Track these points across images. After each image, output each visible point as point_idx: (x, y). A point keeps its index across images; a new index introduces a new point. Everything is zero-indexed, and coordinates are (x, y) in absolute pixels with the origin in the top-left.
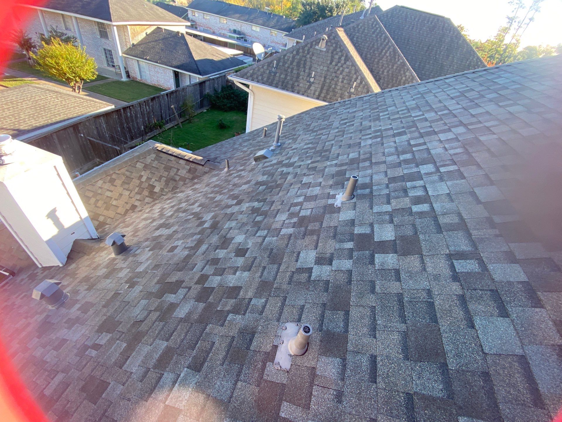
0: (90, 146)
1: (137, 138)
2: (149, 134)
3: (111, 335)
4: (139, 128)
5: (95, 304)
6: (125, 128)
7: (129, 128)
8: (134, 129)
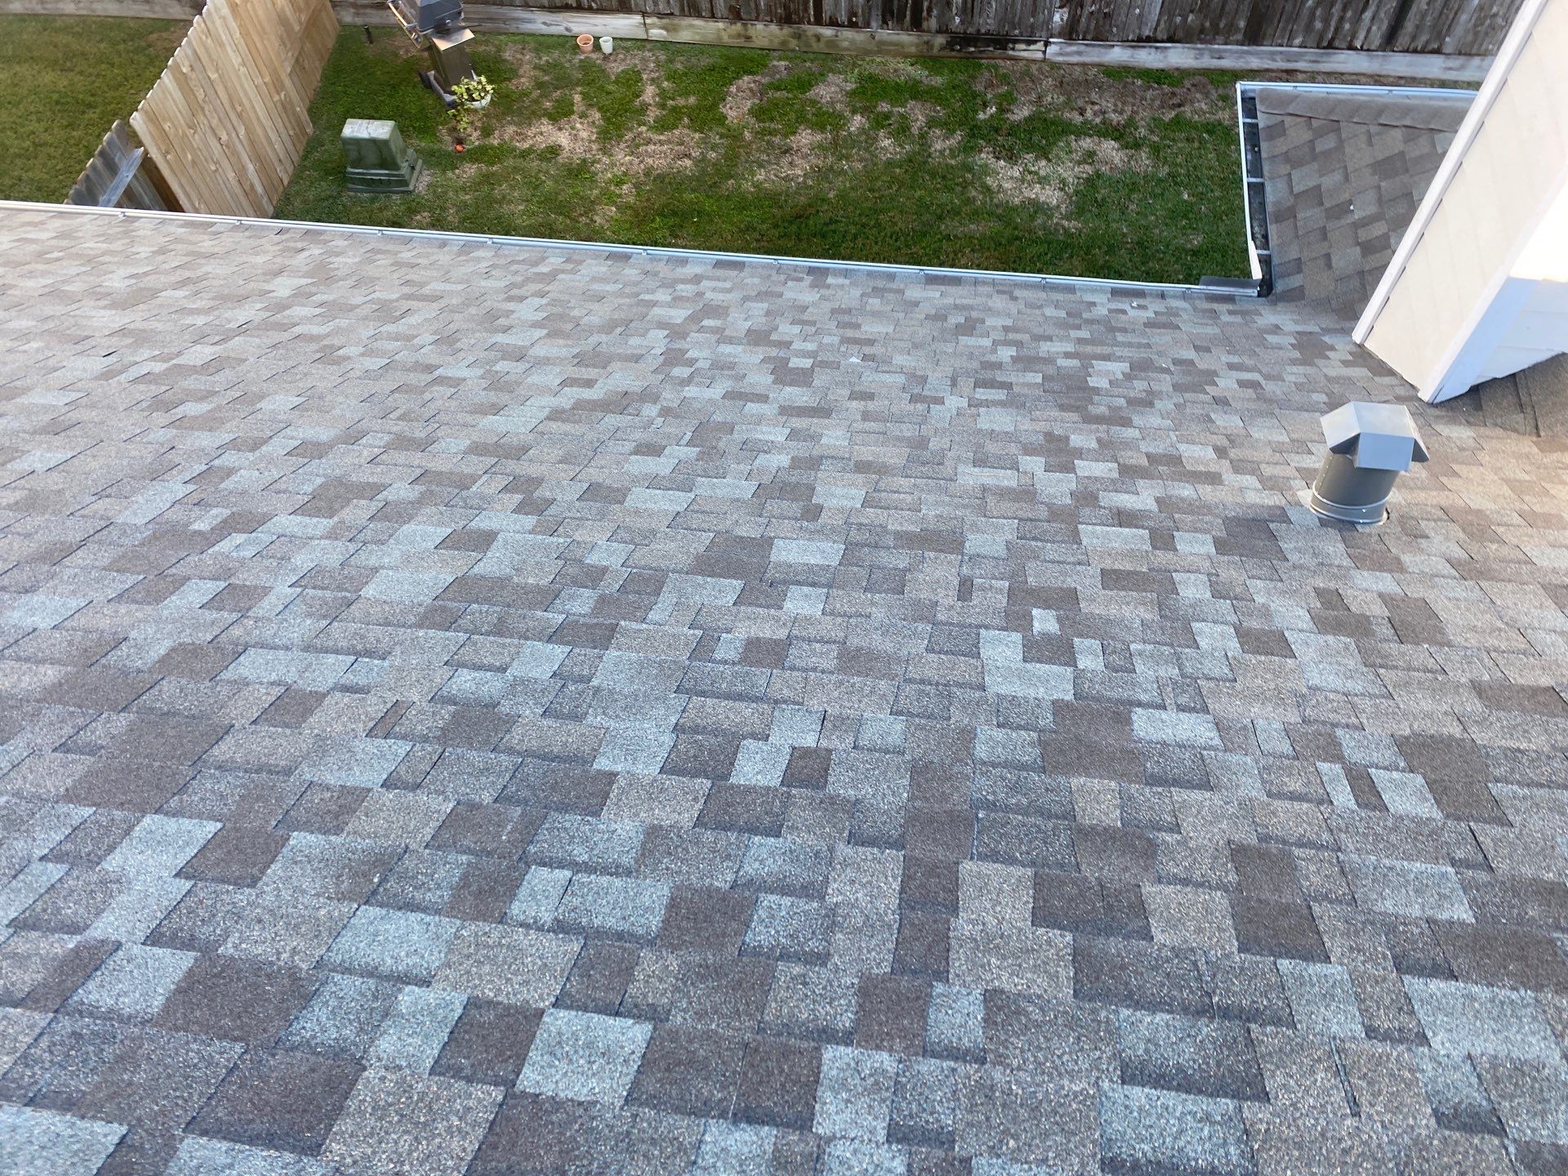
3: (1437, 815)
5: (1449, 644)
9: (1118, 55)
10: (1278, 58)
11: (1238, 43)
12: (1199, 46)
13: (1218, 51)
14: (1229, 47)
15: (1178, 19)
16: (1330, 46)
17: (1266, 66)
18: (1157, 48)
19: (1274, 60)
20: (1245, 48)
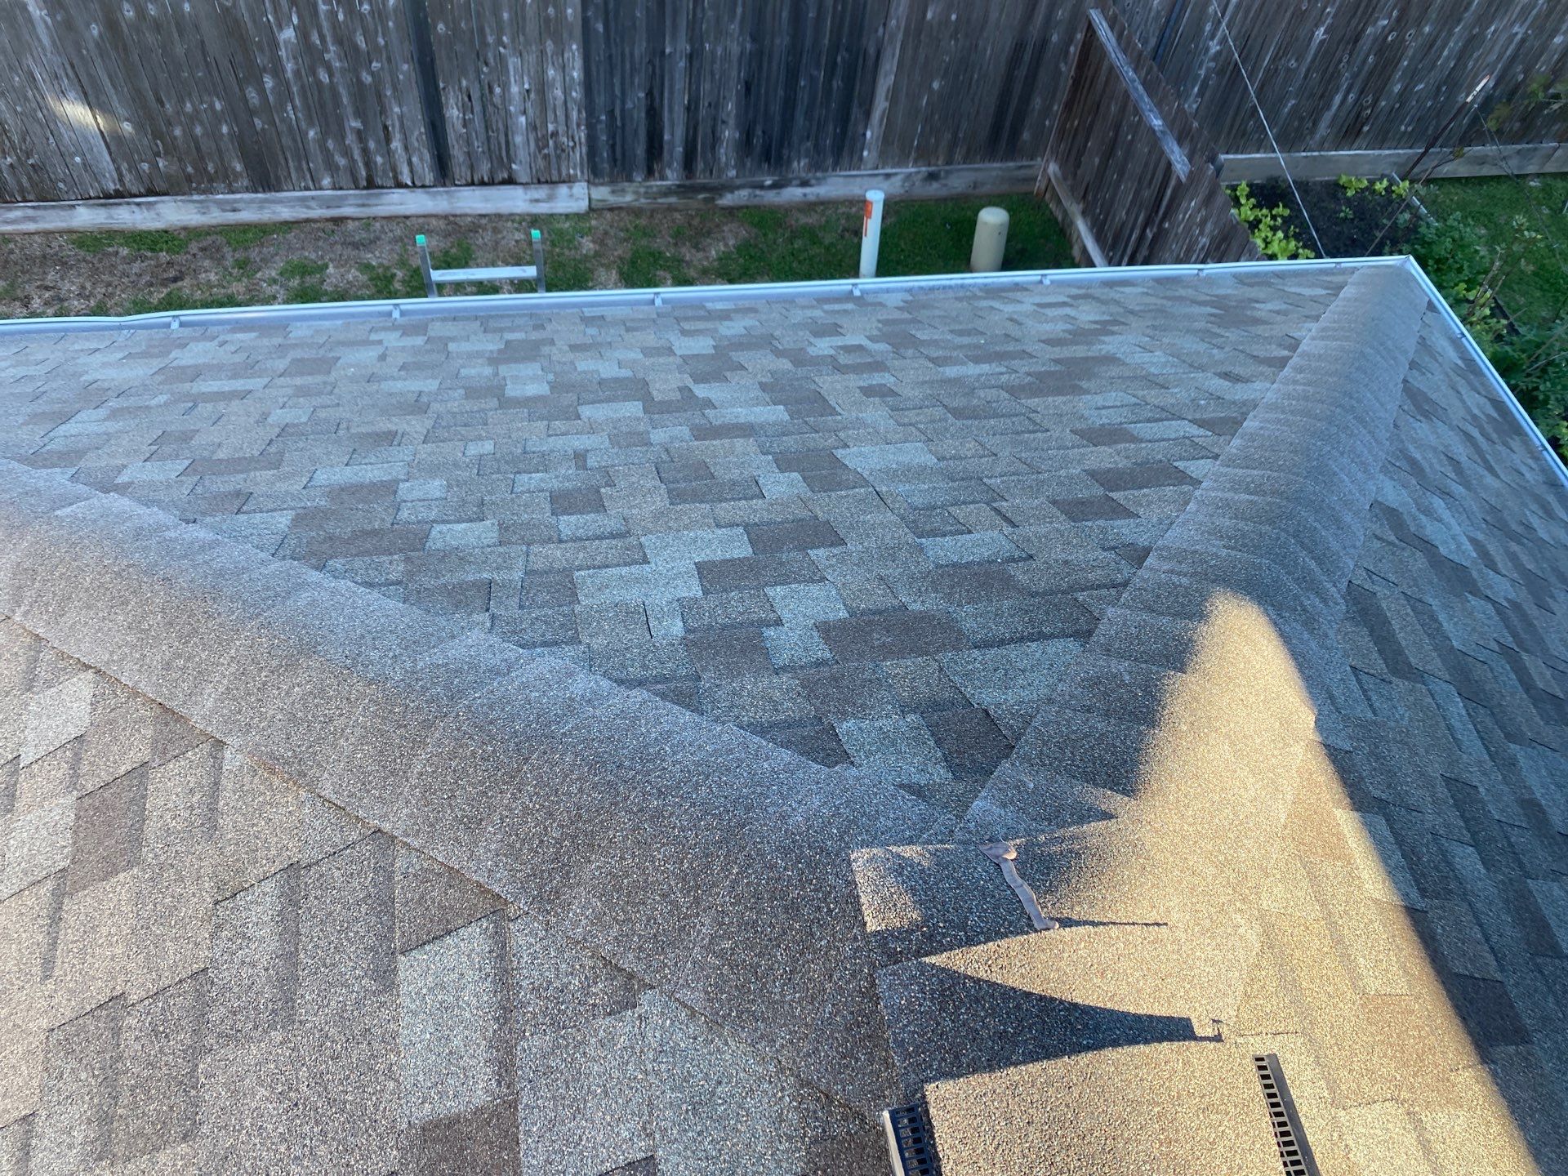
0: (1068, 69)
1: (1380, 141)
2: (1490, 149)
4: (1454, 81)
6: (1366, 43)
7: (1387, 55)
8: (1413, 75)
9: (86, 217)
10: (313, 204)
11: (247, 190)
12: (195, 197)
13: (227, 202)
14: (238, 196)
15: (145, 166)
16: (371, 184)
17: (304, 216)
18: (138, 204)
19: (309, 208)
20: (260, 195)
